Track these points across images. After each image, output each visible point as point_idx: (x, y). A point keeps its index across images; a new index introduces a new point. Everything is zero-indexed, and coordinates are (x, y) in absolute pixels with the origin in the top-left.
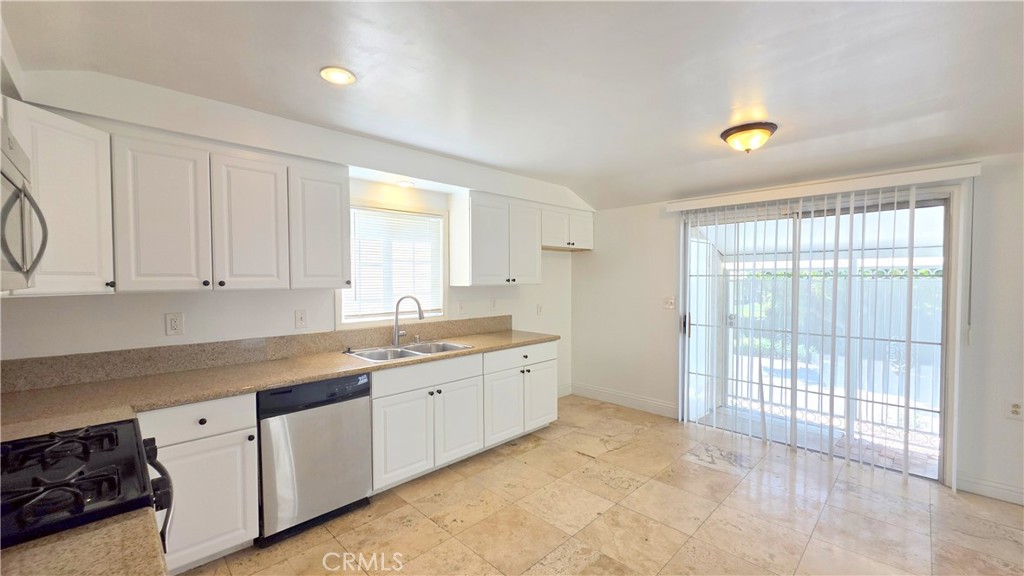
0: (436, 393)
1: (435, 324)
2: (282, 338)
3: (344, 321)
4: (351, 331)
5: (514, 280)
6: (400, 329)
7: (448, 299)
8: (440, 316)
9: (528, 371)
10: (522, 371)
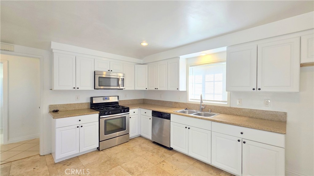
0: (188, 128)
1: (222, 107)
2: (175, 102)
3: (189, 100)
4: (191, 104)
5: (259, 89)
6: (203, 105)
7: (230, 97)
8: (225, 104)
9: (244, 142)
10: (239, 141)
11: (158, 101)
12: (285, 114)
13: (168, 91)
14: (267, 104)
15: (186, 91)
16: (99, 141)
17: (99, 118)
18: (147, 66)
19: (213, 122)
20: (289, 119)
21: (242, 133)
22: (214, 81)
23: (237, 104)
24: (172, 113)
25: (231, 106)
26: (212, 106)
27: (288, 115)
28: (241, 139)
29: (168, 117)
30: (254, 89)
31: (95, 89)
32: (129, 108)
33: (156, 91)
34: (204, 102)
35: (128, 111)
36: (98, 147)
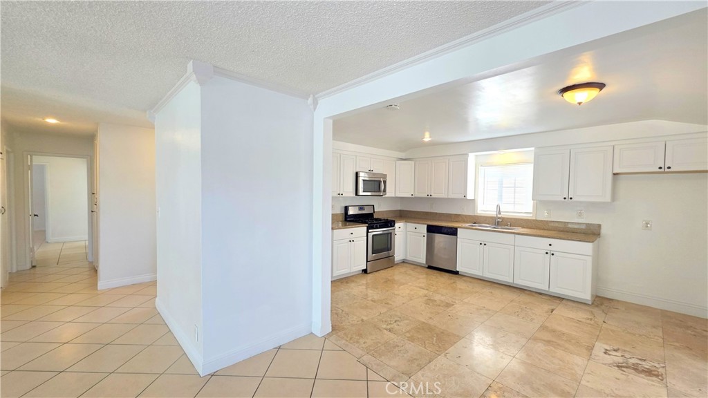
0: (483, 244)
1: (525, 220)
2: (456, 214)
3: (479, 212)
4: (480, 216)
5: (571, 198)
6: (499, 218)
7: (536, 207)
8: (530, 216)
9: (553, 254)
10: (547, 253)
11: (427, 213)
12: (599, 226)
13: (448, 199)
14: (580, 215)
15: (474, 200)
16: (367, 261)
17: (368, 232)
18: (413, 162)
19: (516, 236)
20: (603, 231)
21: (550, 245)
22: (515, 187)
23: (544, 216)
24: (460, 227)
25: (538, 219)
26: (511, 219)
27: (602, 227)
28: (549, 252)
29: (453, 232)
30: (565, 198)
31: (356, 194)
32: (394, 221)
33: (429, 199)
34: (503, 215)
35: (394, 226)
36: (365, 268)
